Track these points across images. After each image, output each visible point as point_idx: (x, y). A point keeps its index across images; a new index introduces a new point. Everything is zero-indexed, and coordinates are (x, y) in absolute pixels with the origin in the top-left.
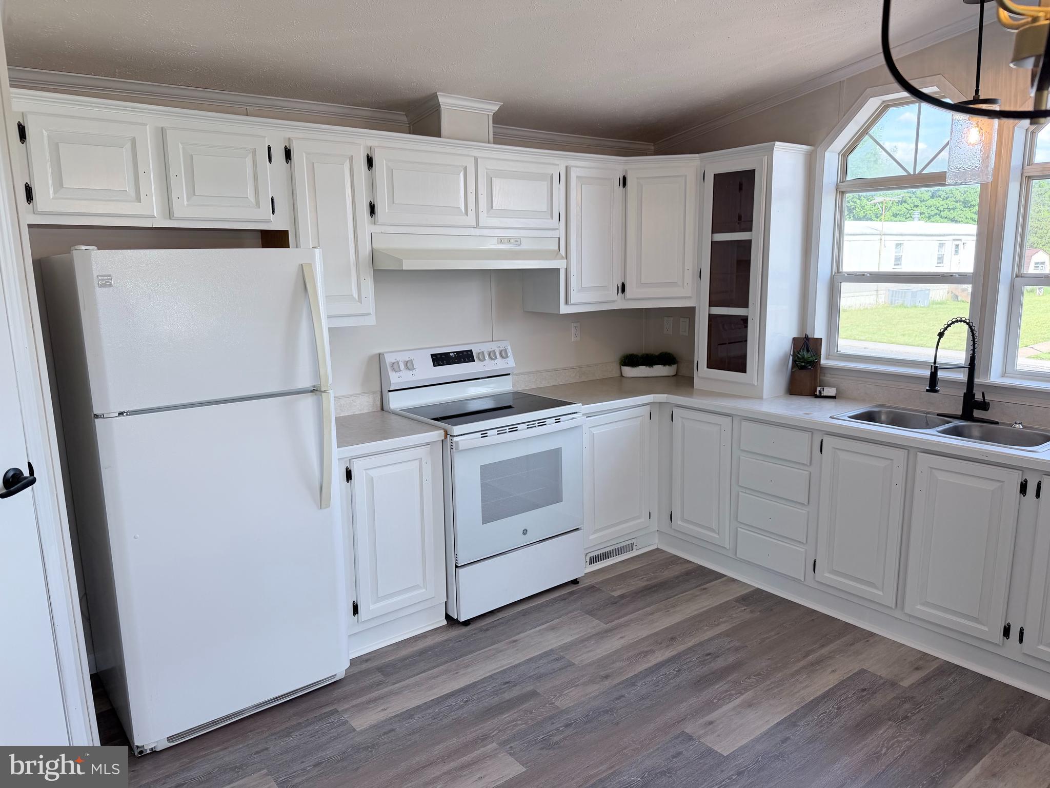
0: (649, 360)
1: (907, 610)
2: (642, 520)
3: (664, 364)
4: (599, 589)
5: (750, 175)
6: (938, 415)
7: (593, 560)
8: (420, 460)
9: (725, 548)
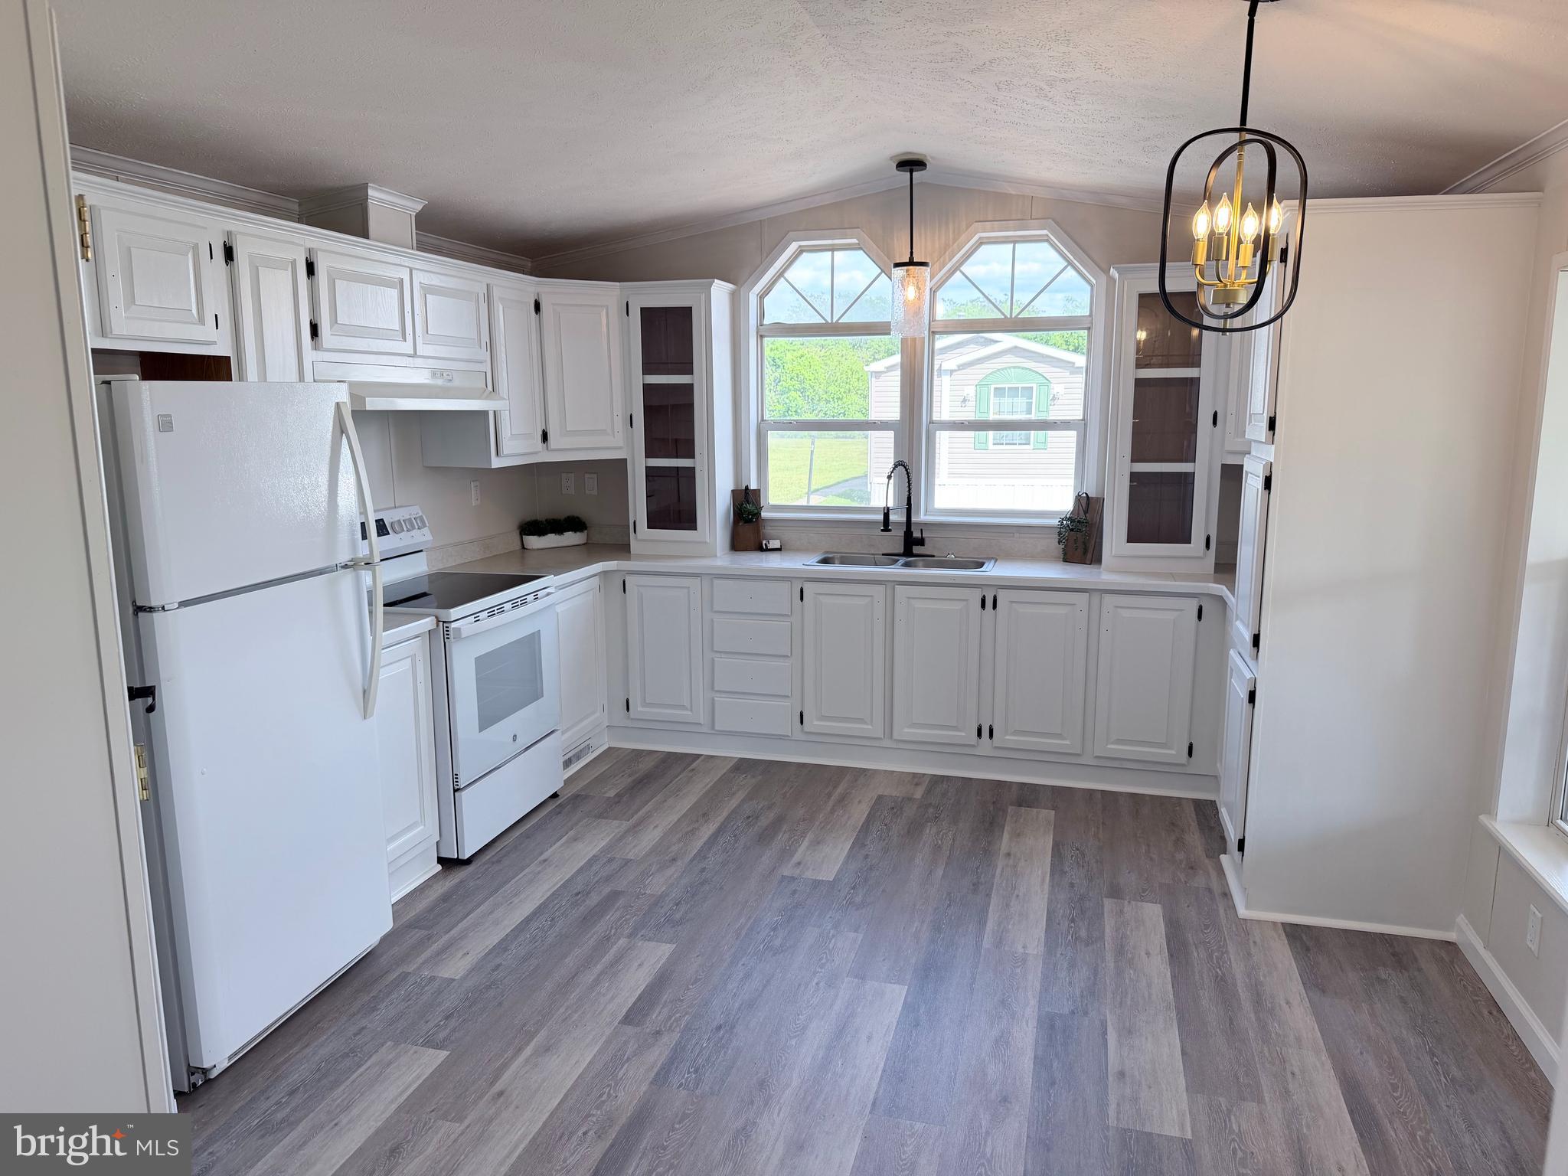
0: (557, 526)
1: (896, 736)
2: (597, 714)
3: (575, 531)
4: (587, 797)
5: (686, 313)
6: (883, 555)
7: (567, 763)
8: (413, 657)
9: (700, 724)
